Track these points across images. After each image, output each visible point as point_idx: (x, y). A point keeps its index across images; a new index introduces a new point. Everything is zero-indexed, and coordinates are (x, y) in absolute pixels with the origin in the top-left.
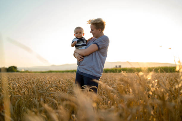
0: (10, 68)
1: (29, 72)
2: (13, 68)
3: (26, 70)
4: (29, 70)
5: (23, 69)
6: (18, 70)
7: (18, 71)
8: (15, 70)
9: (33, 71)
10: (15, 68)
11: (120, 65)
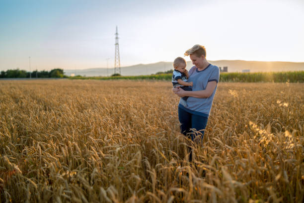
0: (52, 71)
1: (84, 78)
2: (58, 72)
3: (78, 74)
4: (82, 75)
5: (73, 73)
6: (65, 74)
7: (65, 77)
8: (61, 75)
9: (88, 75)
10: (61, 71)
11: (225, 66)
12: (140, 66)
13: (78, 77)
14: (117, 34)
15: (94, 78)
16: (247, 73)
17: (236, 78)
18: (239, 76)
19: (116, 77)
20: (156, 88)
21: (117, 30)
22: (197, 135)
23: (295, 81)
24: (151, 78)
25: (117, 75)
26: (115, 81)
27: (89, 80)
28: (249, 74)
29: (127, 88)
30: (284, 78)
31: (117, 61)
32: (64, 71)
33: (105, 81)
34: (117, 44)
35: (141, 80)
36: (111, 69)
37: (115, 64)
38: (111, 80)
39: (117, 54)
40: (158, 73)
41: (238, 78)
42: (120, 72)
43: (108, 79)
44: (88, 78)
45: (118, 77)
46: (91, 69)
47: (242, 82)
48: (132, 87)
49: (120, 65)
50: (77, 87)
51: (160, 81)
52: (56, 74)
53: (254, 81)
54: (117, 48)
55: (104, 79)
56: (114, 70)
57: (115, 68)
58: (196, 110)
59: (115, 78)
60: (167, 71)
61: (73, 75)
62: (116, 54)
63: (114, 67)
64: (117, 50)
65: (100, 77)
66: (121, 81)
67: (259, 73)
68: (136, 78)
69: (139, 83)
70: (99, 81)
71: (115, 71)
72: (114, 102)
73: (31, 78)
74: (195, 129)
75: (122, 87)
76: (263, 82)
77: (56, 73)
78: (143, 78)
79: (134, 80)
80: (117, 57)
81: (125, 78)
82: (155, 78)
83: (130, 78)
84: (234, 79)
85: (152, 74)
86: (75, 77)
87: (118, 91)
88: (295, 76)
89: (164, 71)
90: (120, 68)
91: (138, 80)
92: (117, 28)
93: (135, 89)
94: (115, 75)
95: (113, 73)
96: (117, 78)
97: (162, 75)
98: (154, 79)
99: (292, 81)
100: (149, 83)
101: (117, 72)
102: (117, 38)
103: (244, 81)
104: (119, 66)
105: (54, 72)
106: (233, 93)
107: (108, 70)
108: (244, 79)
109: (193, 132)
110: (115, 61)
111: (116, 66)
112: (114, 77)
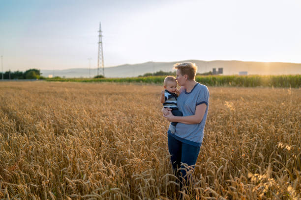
0: (27, 72)
1: (63, 80)
2: (34, 73)
3: (56, 75)
4: (61, 76)
5: (50, 74)
6: (41, 75)
7: (42, 79)
8: (37, 76)
9: (68, 76)
10: (37, 72)
11: (220, 67)
12: (126, 67)
13: (56, 79)
14: (100, 31)
15: (74, 80)
16: (244, 76)
17: (233, 83)
18: (235, 79)
19: (99, 79)
20: (143, 95)
21: (100, 27)
22: (188, 170)
23: (297, 86)
24: (138, 81)
25: (101, 77)
26: (98, 85)
27: (70, 82)
28: (246, 77)
29: (111, 94)
30: (284, 82)
31: (101, 61)
32: (41, 72)
33: (87, 85)
34: (100, 43)
35: (126, 83)
36: (94, 70)
37: (98, 65)
38: (93, 82)
39: (101, 53)
40: (147, 75)
41: (234, 81)
42: (104, 74)
43: (90, 81)
44: (68, 80)
45: (101, 79)
46: (70, 69)
47: (239, 86)
48: (117, 94)
49: (103, 65)
50: (55, 93)
51: (148, 84)
52: (31, 75)
53: (252, 86)
54: (100, 47)
55: (86, 81)
56: (97, 71)
57: (98, 69)
58: (187, 139)
59: (97, 81)
60: (155, 72)
61: (51, 76)
62: (99, 53)
63: (97, 67)
64: (101, 50)
65: (82, 78)
66: (105, 84)
67: (257, 77)
68: (121, 81)
69: (125, 87)
70: (80, 84)
71: (98, 73)
72: (96, 119)
73: (3, 80)
74: (187, 164)
75: (106, 94)
76: (262, 87)
77: (32, 73)
78: (129, 81)
79: (119, 83)
80: (101, 57)
81: (109, 81)
82: (143, 81)
83: (115, 81)
84: (230, 84)
85: (140, 76)
86: (52, 78)
87: (101, 99)
88: (297, 81)
89: (152, 72)
90: (103, 69)
91: (124, 83)
92: (100, 25)
93: (120, 96)
94: (98, 77)
95: (96, 75)
96: (101, 81)
97: (151, 77)
98: (141, 82)
99: (293, 86)
100: (135, 88)
101: (101, 74)
102: (100, 36)
103: (240, 86)
104: (102, 67)
105: (29, 73)
106: (229, 105)
107: (90, 71)
108: (241, 83)
109: (184, 167)
110: (99, 61)
111: (99, 67)
112: (97, 79)
